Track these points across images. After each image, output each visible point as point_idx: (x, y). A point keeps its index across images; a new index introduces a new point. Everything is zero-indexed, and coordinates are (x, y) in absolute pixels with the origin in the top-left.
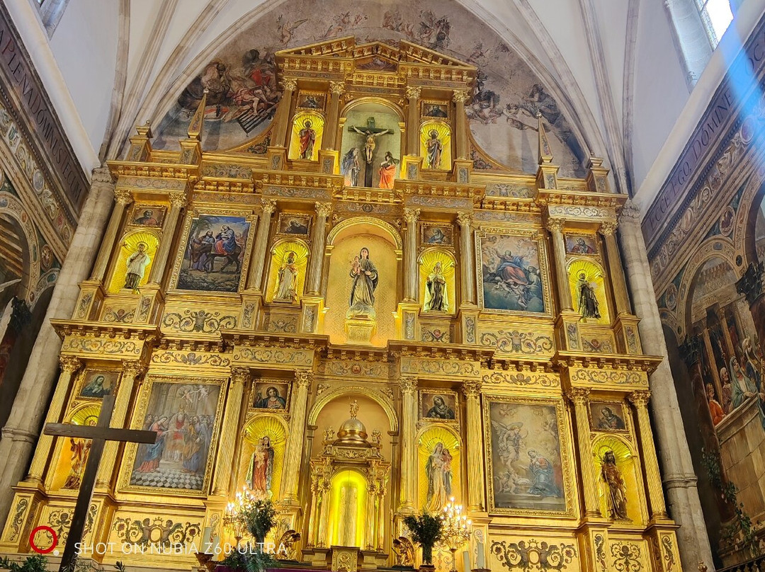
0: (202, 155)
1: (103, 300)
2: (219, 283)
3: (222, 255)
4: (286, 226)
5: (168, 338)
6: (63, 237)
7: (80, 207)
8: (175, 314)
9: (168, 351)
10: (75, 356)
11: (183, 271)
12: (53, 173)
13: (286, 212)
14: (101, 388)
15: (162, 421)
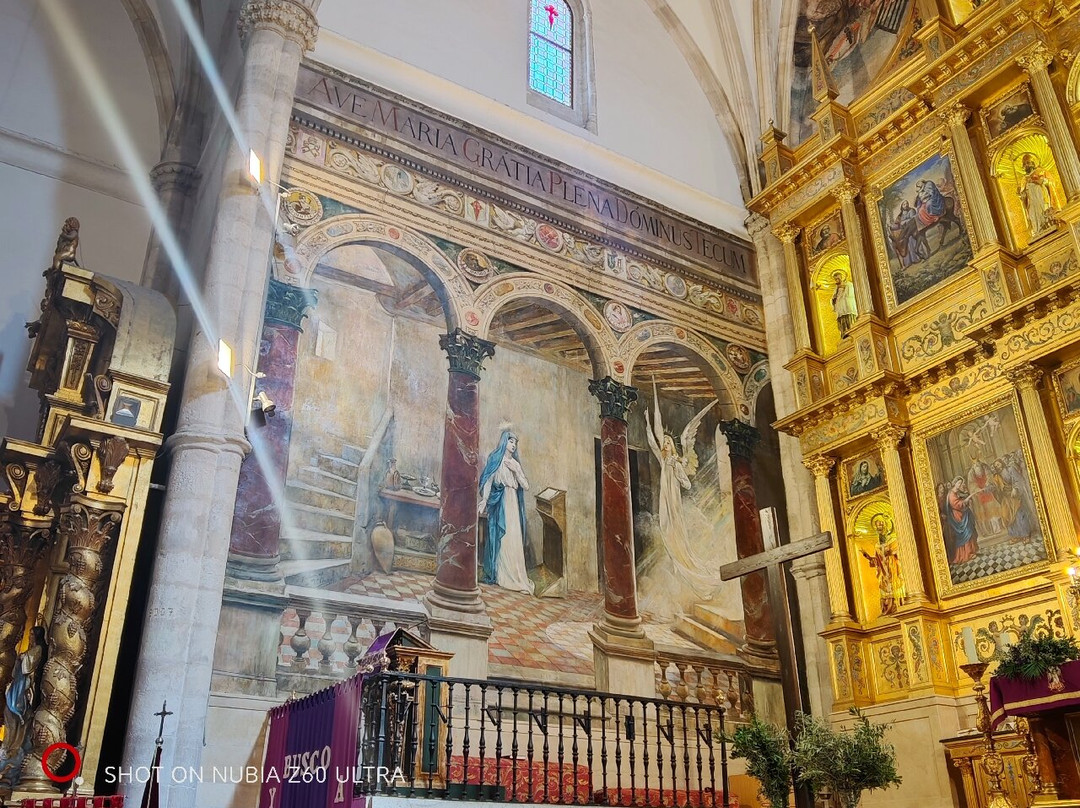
0: (847, 111)
1: (824, 368)
2: (946, 264)
3: (933, 224)
4: (996, 123)
5: (911, 376)
6: (747, 323)
7: (754, 276)
8: (912, 339)
9: (923, 392)
10: (818, 454)
11: (896, 277)
12: (689, 264)
13: (986, 102)
14: (868, 476)
15: (957, 485)
